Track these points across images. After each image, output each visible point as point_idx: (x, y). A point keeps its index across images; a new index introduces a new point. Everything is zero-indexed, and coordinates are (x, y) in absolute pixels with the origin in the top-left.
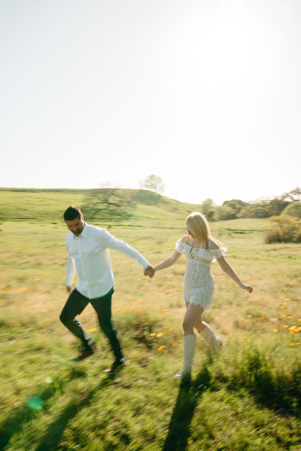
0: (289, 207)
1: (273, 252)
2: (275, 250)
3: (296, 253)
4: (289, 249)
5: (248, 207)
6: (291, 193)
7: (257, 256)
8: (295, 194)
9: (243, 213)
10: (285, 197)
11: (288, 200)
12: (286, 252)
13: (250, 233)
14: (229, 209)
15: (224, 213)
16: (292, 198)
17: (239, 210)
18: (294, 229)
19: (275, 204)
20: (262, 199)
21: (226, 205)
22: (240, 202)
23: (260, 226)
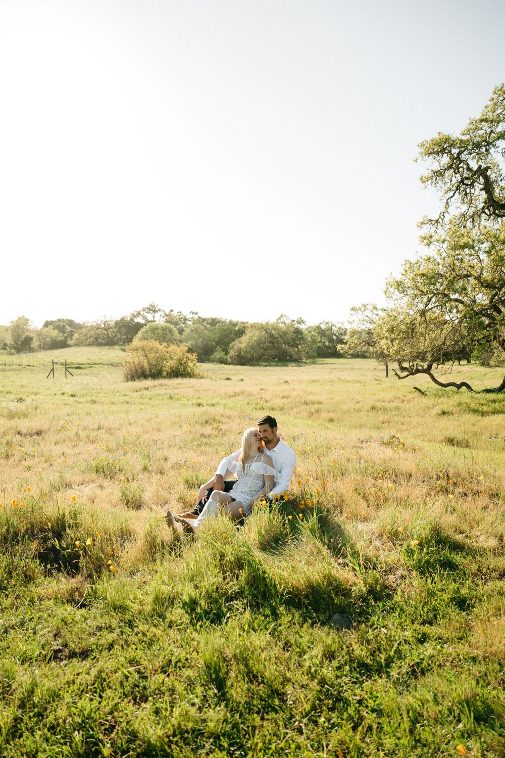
0: (143, 330)
1: (146, 392)
2: (147, 389)
3: (176, 391)
4: (165, 387)
5: (83, 330)
6: (144, 310)
7: (127, 398)
8: (148, 313)
9: (77, 339)
10: (134, 316)
11: (139, 320)
12: (162, 391)
13: (91, 367)
14: (54, 333)
15: (48, 339)
16: (144, 318)
17: (71, 334)
18: (163, 358)
19: (122, 326)
20: (103, 319)
21: (51, 327)
22: (71, 323)
23: (104, 358)
